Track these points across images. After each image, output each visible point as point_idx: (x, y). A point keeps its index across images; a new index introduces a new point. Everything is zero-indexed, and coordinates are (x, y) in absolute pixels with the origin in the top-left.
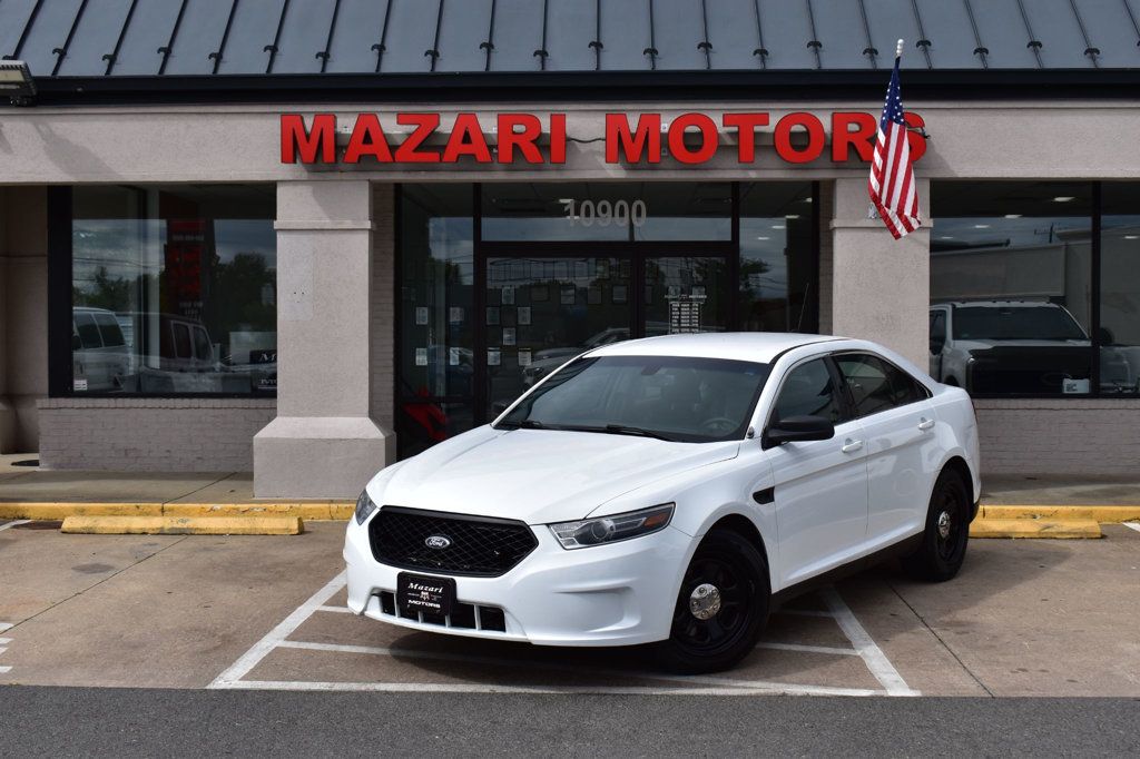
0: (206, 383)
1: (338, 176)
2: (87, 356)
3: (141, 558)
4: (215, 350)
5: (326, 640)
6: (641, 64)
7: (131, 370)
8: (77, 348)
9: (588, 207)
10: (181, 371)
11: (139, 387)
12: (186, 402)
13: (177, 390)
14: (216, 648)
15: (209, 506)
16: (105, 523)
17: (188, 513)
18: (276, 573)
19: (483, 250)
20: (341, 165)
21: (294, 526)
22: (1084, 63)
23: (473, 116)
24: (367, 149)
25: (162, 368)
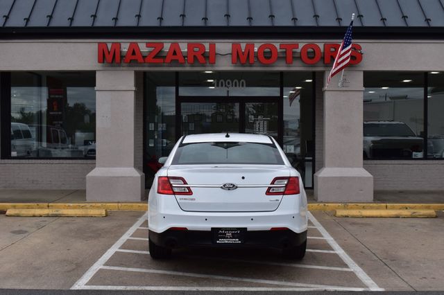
0: (65, 153)
1: (122, 68)
2: (17, 142)
3: (40, 227)
4: (68, 140)
5: (121, 265)
6: (245, 23)
7: (34, 148)
8: (13, 139)
9: (222, 83)
10: (55, 148)
11: (38, 154)
12: (57, 161)
13: (54, 156)
14: (74, 270)
15: (67, 204)
16: (24, 212)
17: (58, 207)
18: (97, 234)
19: (180, 100)
20: (123, 64)
21: (104, 213)
22: (424, 24)
23: (177, 44)
24: (134, 57)
25: (47, 147)
